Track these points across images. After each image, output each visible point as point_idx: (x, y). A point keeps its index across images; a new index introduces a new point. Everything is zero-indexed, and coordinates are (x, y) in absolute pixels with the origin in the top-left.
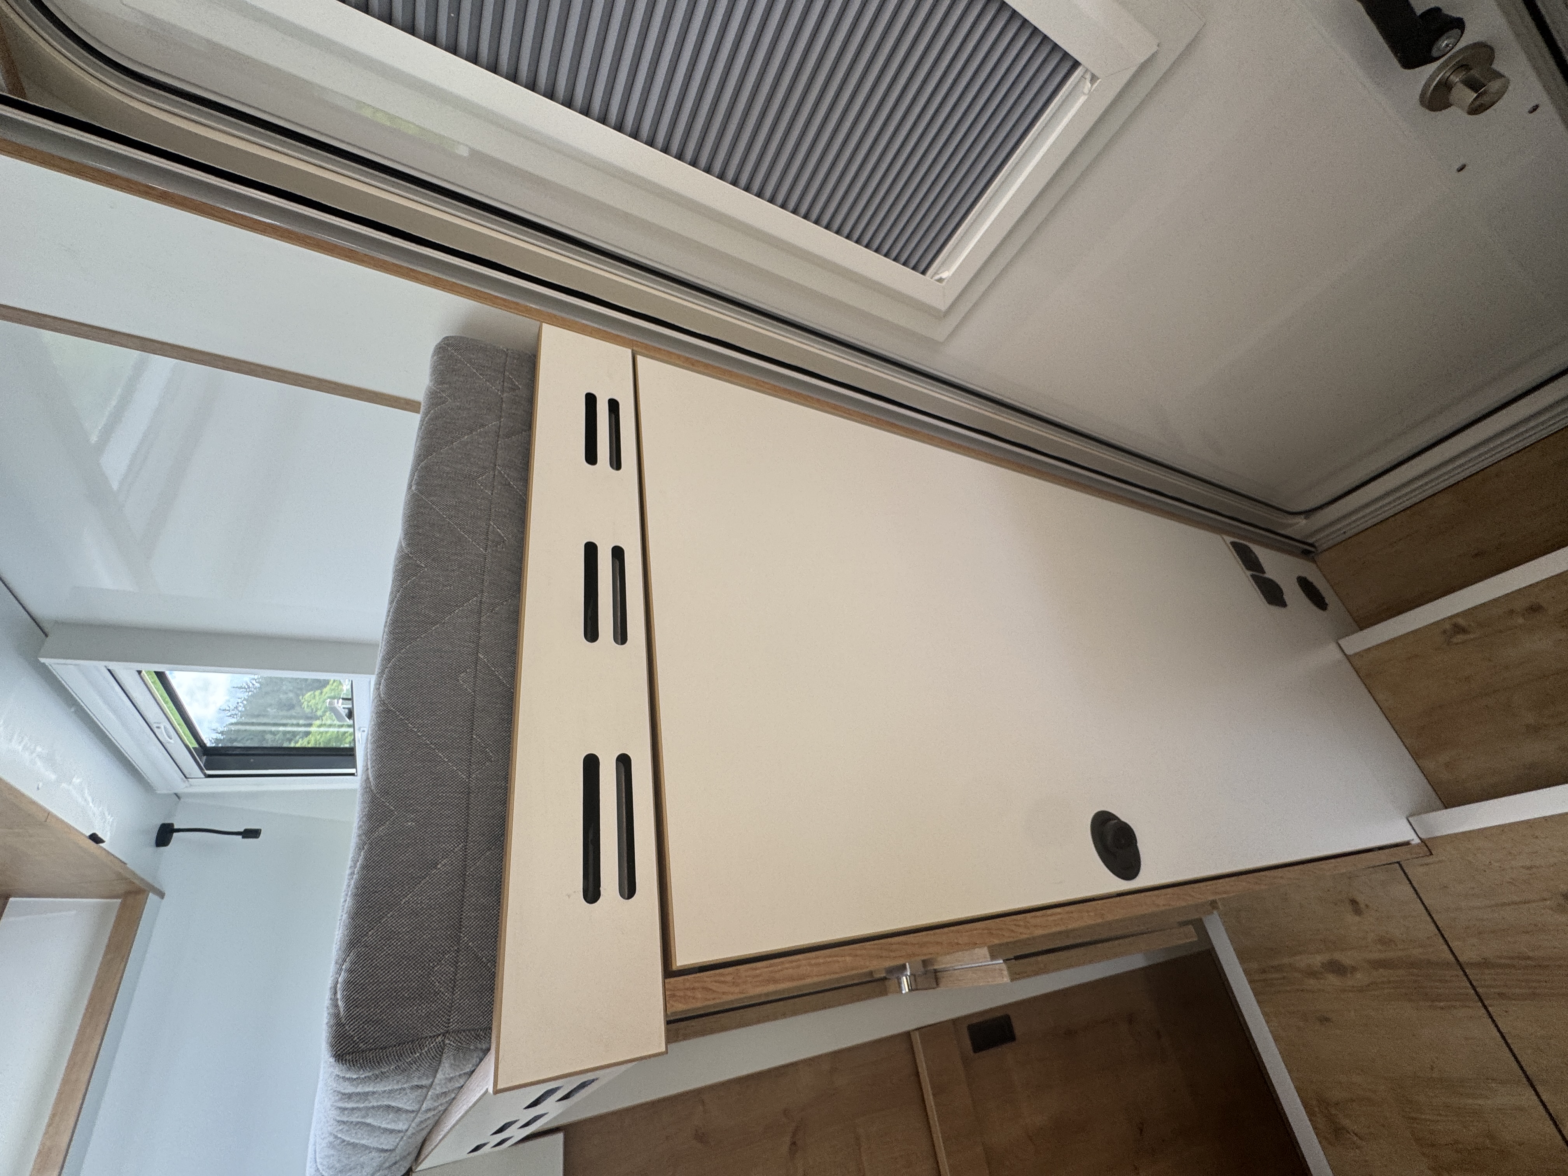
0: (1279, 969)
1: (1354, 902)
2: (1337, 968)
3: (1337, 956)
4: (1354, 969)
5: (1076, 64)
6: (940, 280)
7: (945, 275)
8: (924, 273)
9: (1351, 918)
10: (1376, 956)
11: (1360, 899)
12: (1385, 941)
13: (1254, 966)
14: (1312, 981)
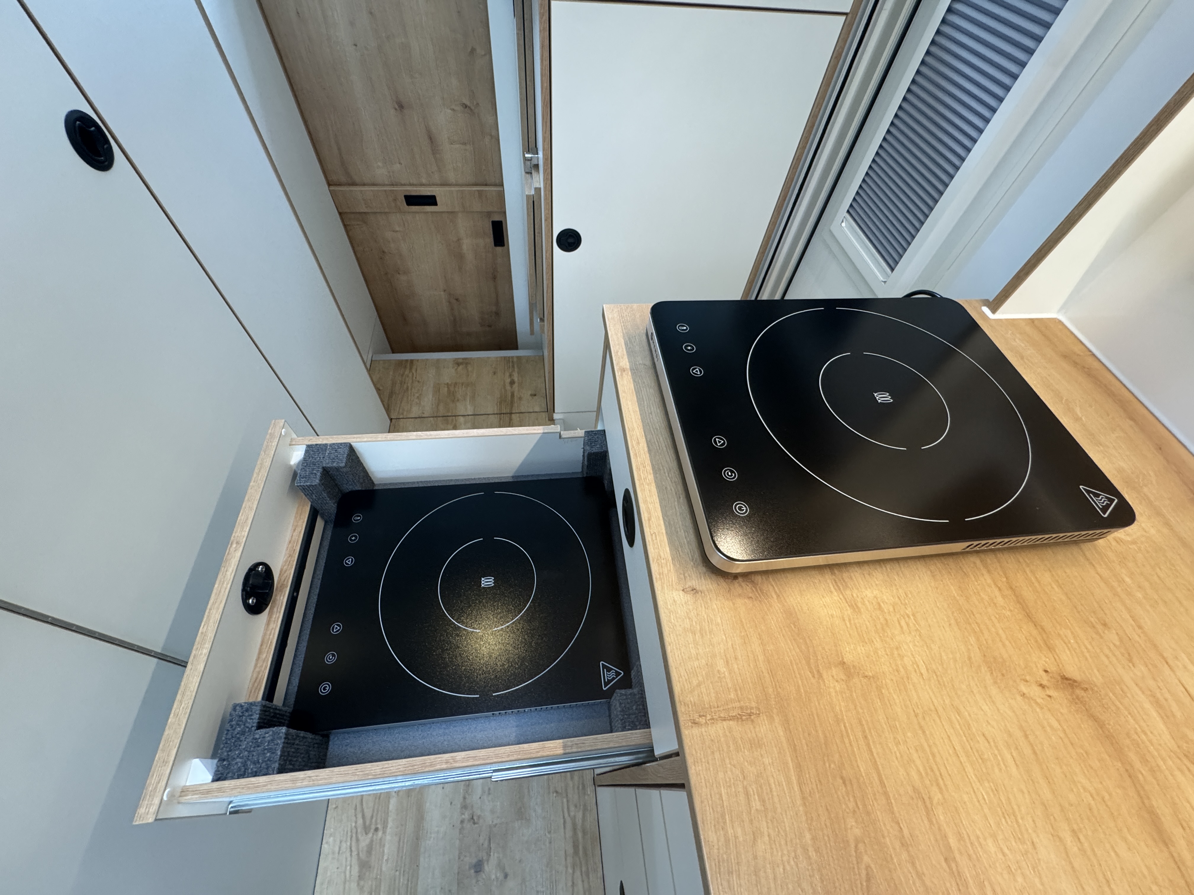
0: (513, 366)
1: (535, 395)
2: (512, 383)
3: (516, 384)
4: (512, 387)
5: (892, 270)
6: (843, 222)
7: (844, 224)
8: (848, 211)
9: (529, 393)
10: (515, 394)
11: (536, 397)
12: (520, 399)
13: (515, 360)
14: (508, 374)
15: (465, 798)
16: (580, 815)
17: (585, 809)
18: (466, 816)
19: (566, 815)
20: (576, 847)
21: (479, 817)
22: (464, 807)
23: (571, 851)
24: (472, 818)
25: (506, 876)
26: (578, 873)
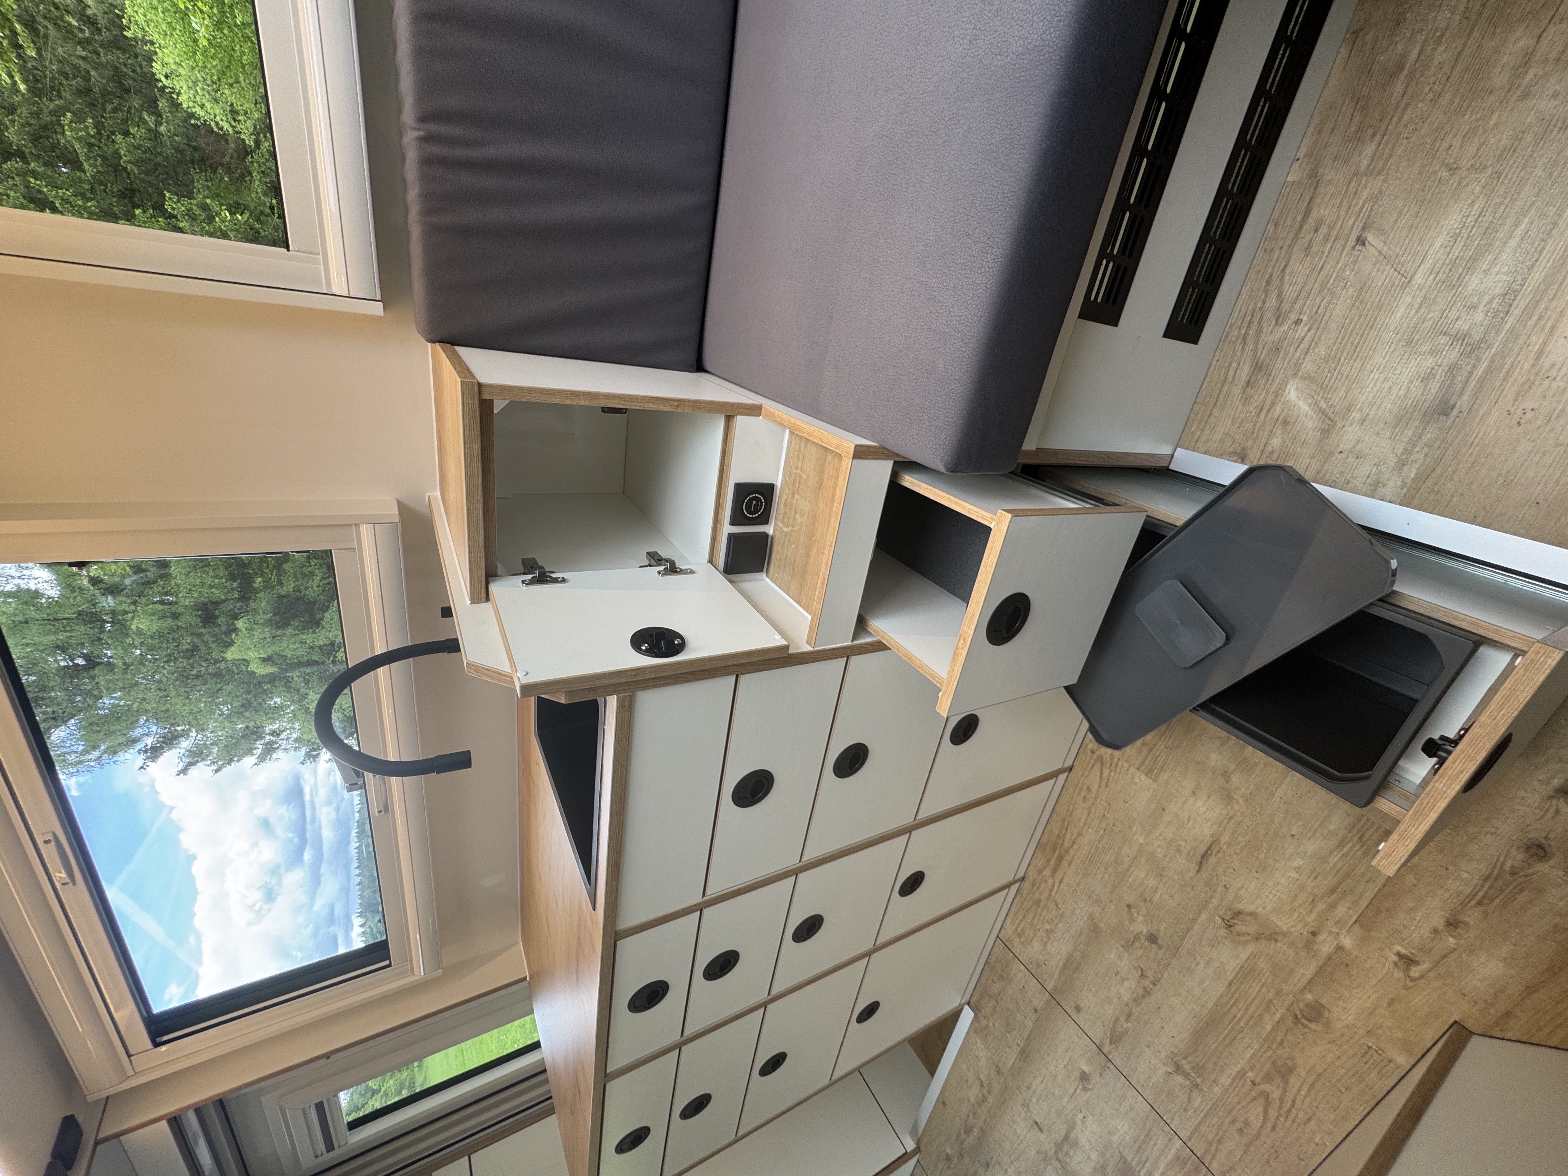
15: (1144, 996)
16: (1047, 873)
17: (1040, 872)
18: (1147, 983)
19: (1056, 885)
20: (1060, 859)
21: (1135, 968)
22: (1147, 992)
23: (1064, 863)
24: (1142, 975)
25: (1129, 906)
26: (1067, 844)
